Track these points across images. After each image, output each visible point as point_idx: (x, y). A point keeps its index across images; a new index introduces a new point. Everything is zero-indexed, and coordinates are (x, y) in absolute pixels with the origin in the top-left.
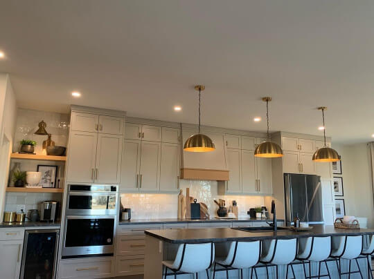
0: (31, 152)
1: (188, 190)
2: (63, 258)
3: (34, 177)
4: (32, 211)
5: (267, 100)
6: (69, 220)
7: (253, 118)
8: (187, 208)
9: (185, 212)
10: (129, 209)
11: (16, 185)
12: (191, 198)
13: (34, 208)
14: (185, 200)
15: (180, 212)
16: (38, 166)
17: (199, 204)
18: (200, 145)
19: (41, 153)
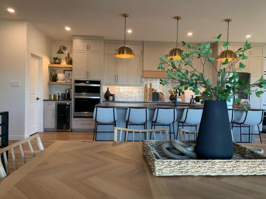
0: (59, 63)
1: (151, 84)
2: (74, 117)
3: (60, 76)
4: (62, 94)
5: (178, 18)
6: (75, 99)
7: (187, 33)
8: (150, 95)
9: (148, 97)
10: (114, 95)
11: (53, 81)
12: (153, 89)
13: (64, 92)
14: (148, 90)
15: (145, 97)
16: (64, 71)
17: (158, 93)
18: (123, 53)
19: (64, 63)
